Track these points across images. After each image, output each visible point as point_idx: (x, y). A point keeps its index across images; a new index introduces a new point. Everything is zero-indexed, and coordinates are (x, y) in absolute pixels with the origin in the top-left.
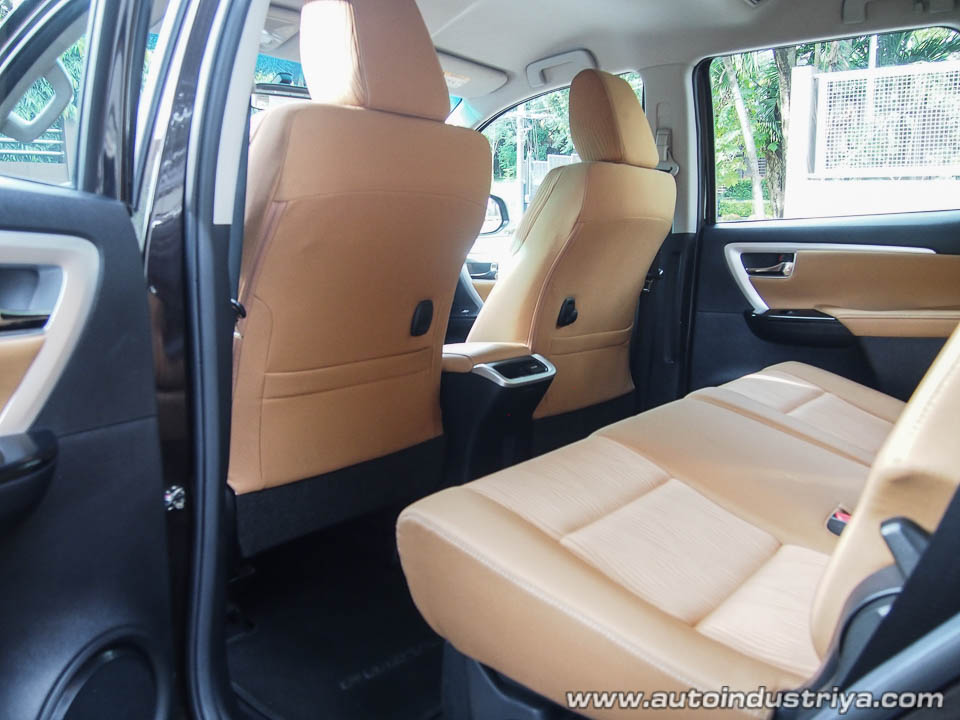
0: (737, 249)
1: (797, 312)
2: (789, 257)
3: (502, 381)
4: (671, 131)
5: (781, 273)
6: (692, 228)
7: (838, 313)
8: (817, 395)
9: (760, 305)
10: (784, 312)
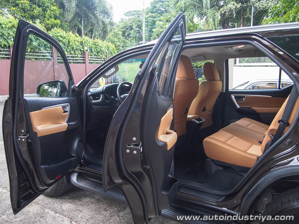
0: (234, 95)
1: (246, 108)
2: (244, 97)
3: (198, 122)
4: (220, 72)
5: (242, 100)
6: (224, 91)
7: (254, 108)
8: (251, 124)
9: (238, 106)
10: (243, 108)
